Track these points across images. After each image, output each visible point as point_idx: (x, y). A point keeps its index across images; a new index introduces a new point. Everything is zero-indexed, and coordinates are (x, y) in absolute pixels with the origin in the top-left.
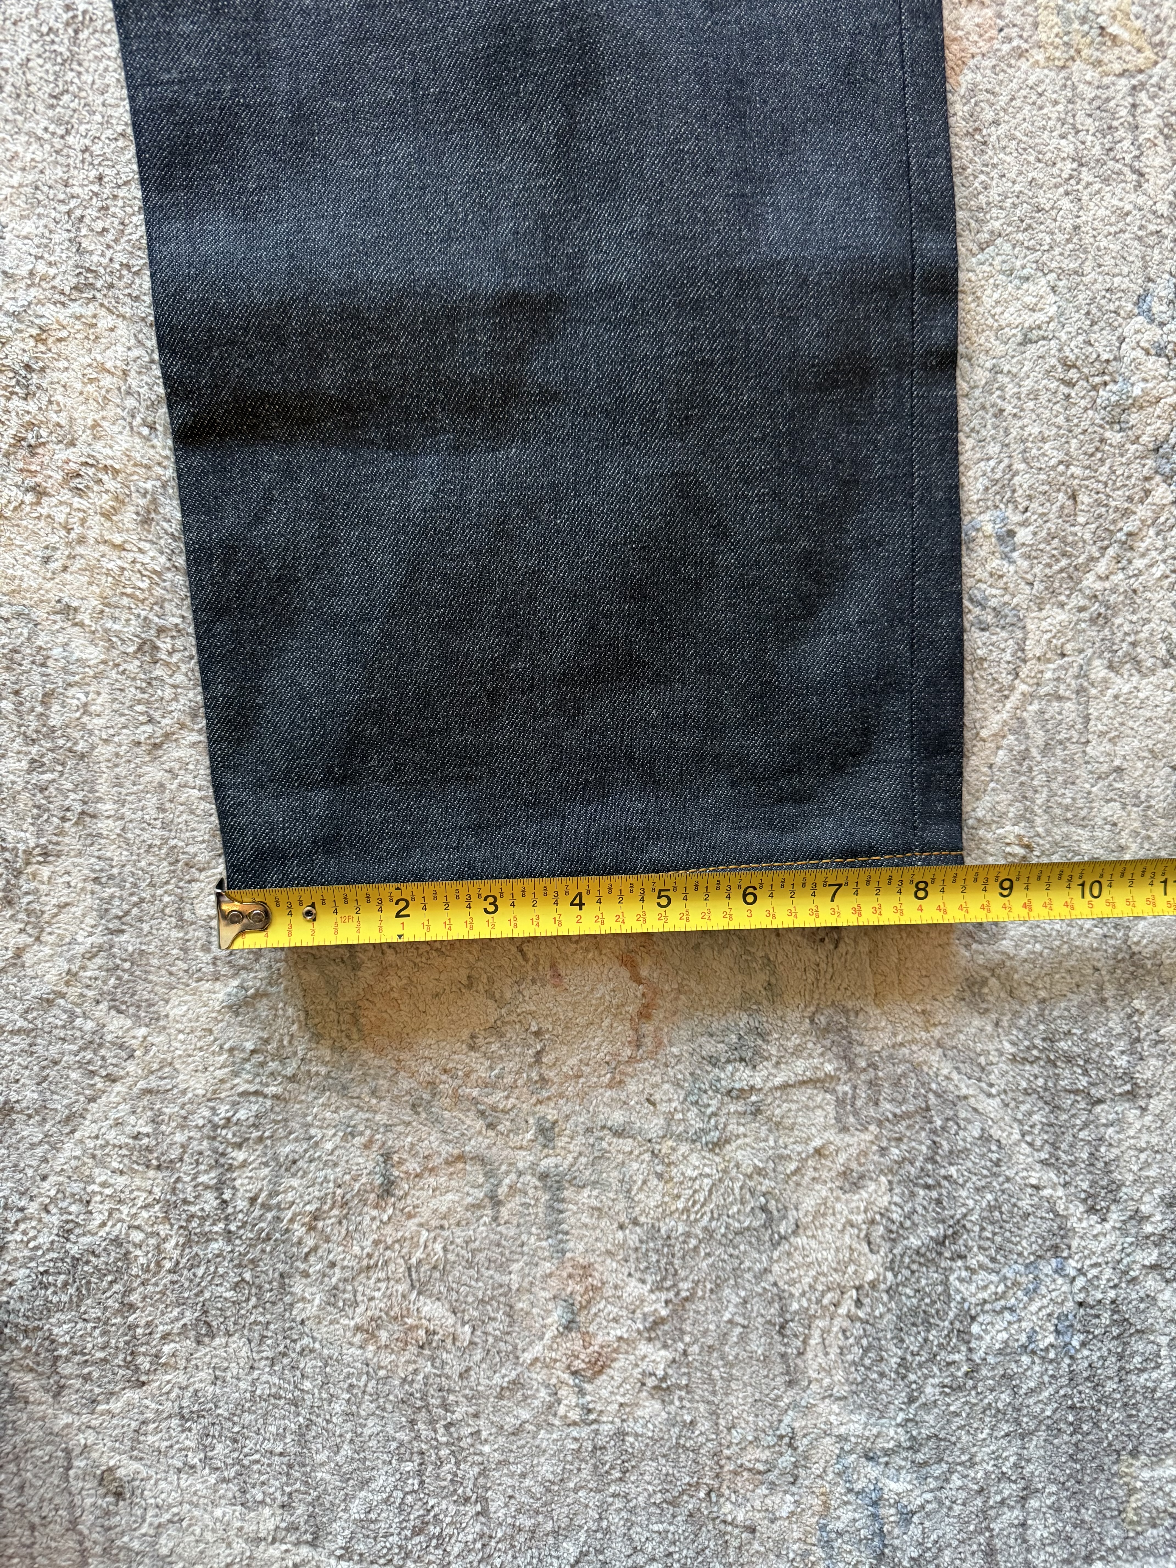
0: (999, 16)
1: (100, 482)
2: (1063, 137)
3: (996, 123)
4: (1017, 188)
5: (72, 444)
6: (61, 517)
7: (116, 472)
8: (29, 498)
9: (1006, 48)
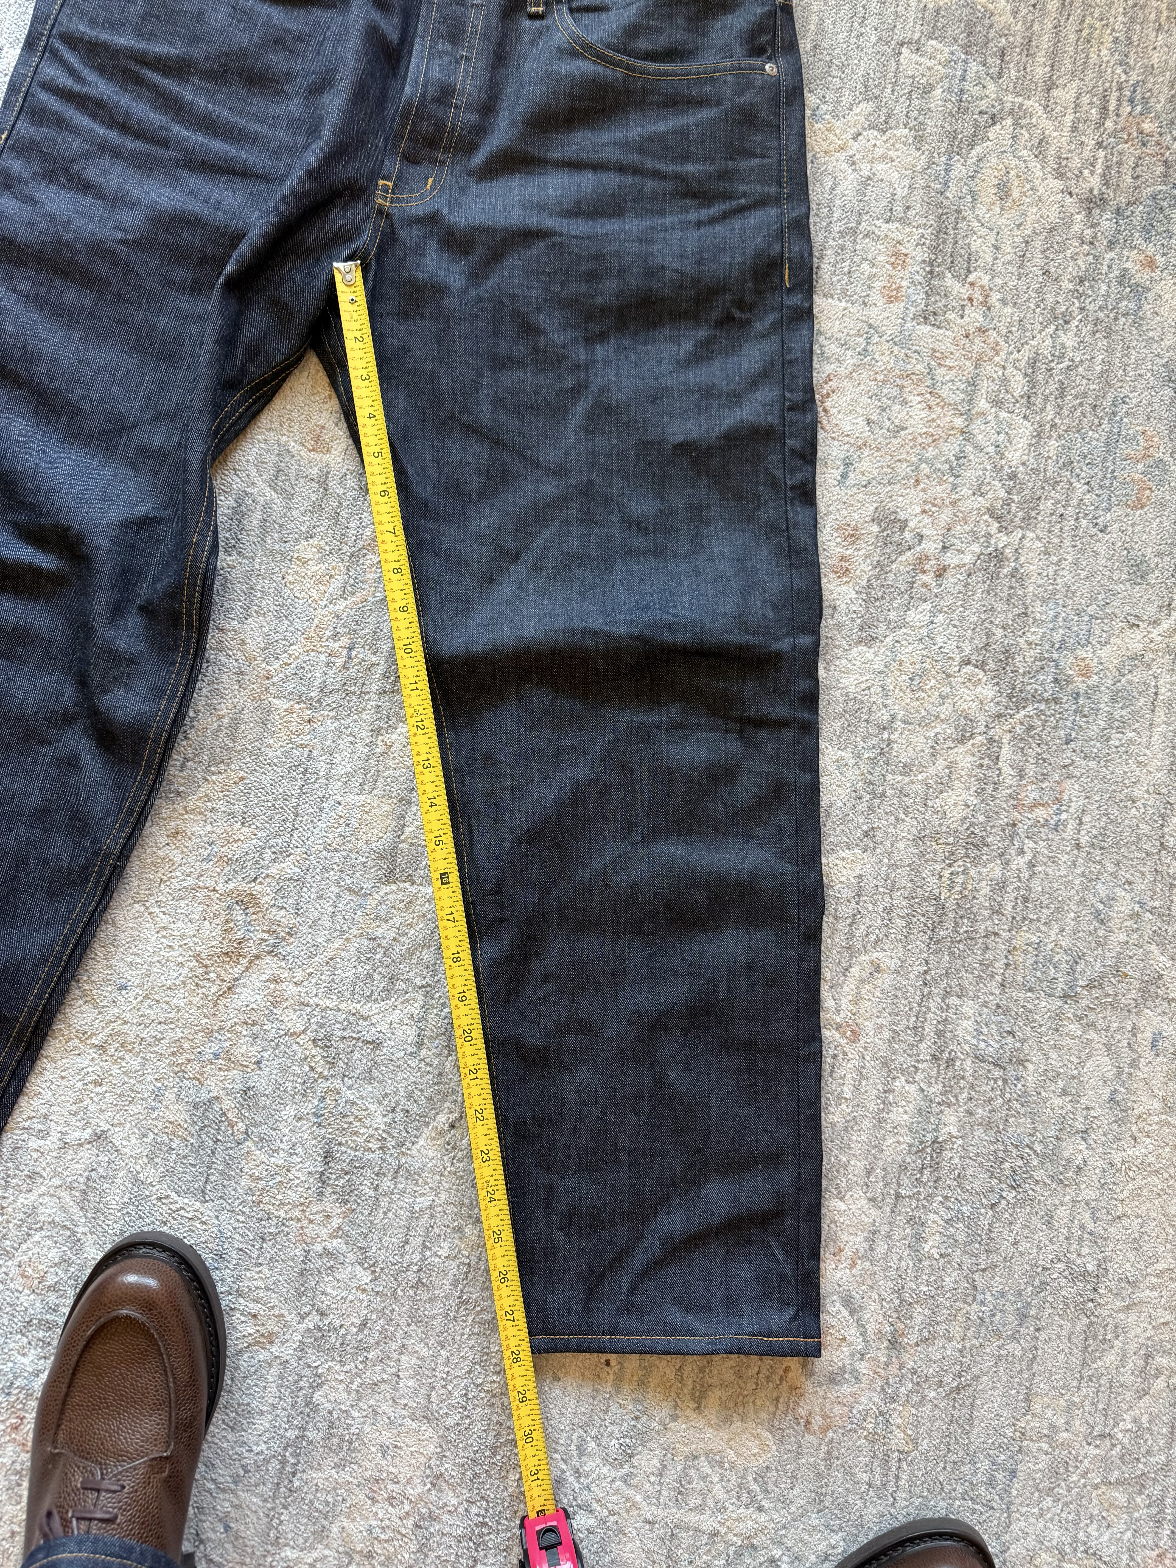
0: (851, 1411)
1: (403, 1503)
2: (866, 1472)
3: (838, 1459)
4: (840, 1490)
5: (397, 1483)
6: (380, 1516)
7: (411, 1502)
8: (369, 1502)
9: (849, 1427)
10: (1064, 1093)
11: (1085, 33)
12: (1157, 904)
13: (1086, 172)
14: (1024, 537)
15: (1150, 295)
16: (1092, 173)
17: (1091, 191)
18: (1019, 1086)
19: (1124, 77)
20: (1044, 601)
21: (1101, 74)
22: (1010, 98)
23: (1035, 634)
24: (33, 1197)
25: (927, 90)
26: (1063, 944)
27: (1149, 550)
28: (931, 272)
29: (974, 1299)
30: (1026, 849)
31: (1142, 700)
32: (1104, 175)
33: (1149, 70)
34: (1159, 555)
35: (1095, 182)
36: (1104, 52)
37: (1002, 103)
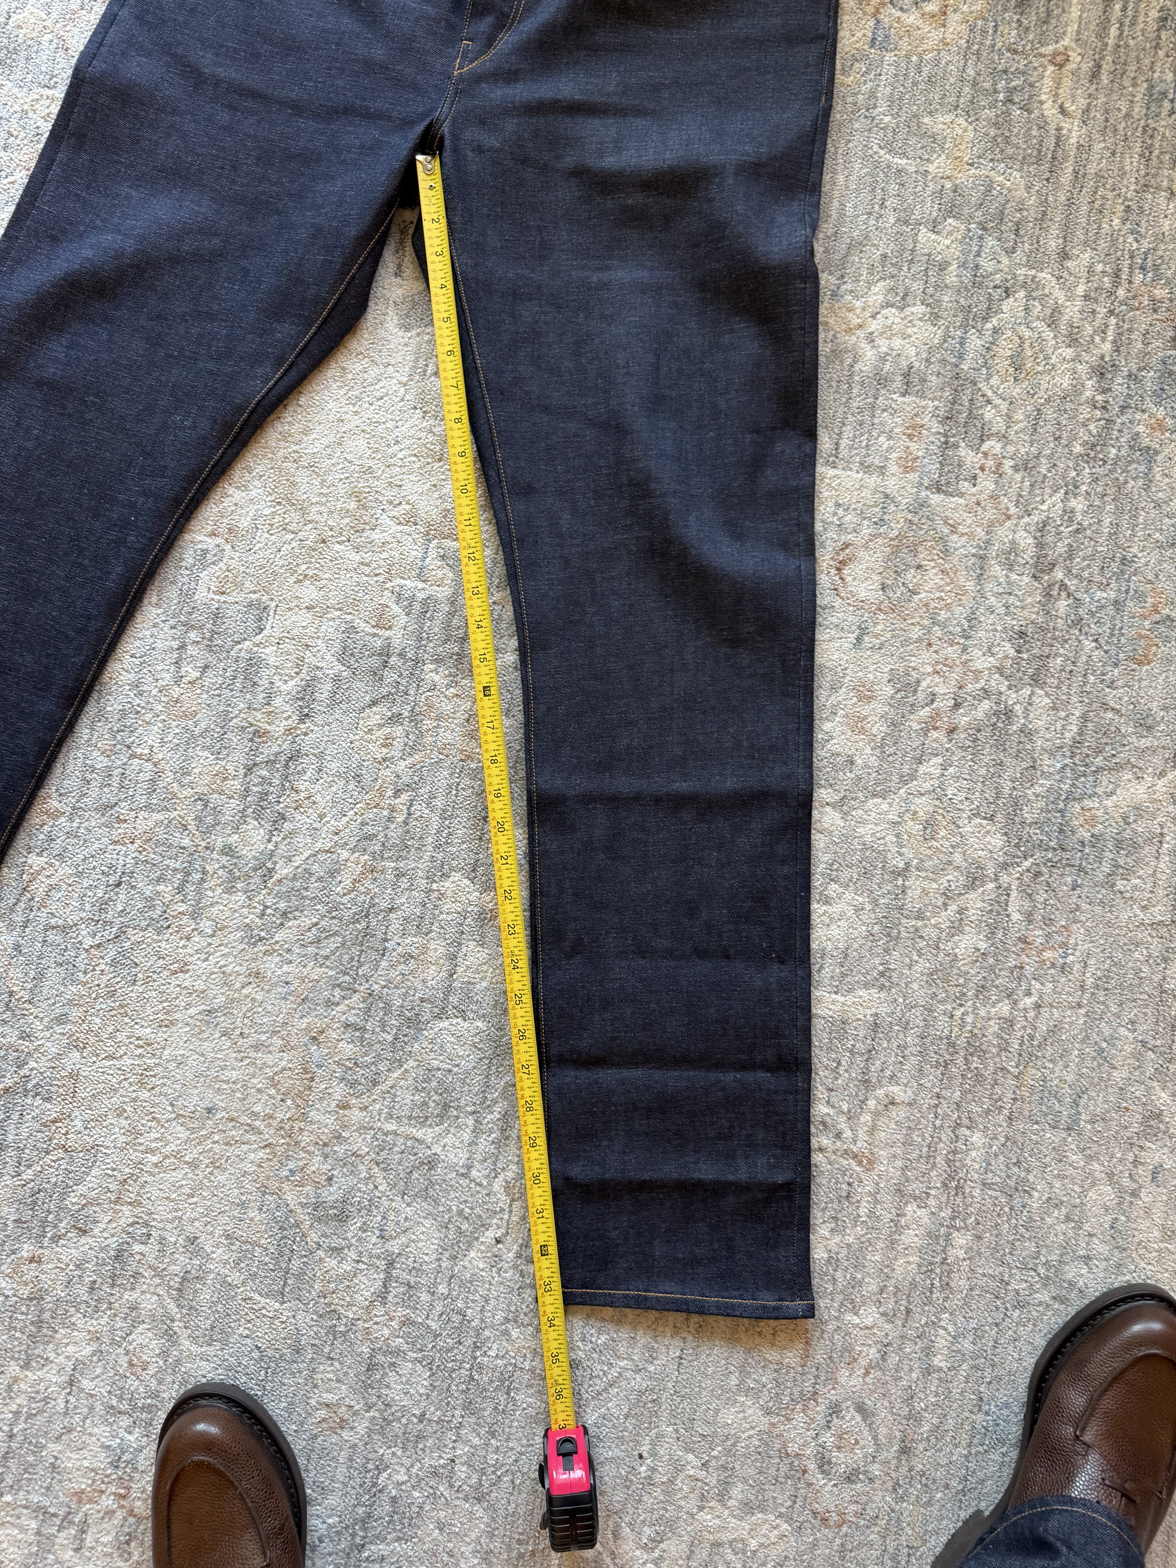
10: (1068, 1219)
11: (1096, 206)
12: (1158, 1043)
13: (1097, 339)
14: (1033, 693)
15: (1159, 458)
16: (1103, 340)
17: (1102, 358)
18: (1025, 1213)
19: (1135, 245)
20: (1052, 755)
21: (1114, 242)
22: (1021, 271)
23: (1043, 785)
24: (136, 1295)
25: (943, 267)
26: (1068, 1079)
27: (1156, 704)
28: (946, 443)
29: (980, 1410)
30: (1033, 991)
31: (1147, 848)
32: (1114, 341)
33: (1160, 238)
34: (1165, 708)
35: (1107, 347)
36: (1116, 221)
37: (1015, 276)
